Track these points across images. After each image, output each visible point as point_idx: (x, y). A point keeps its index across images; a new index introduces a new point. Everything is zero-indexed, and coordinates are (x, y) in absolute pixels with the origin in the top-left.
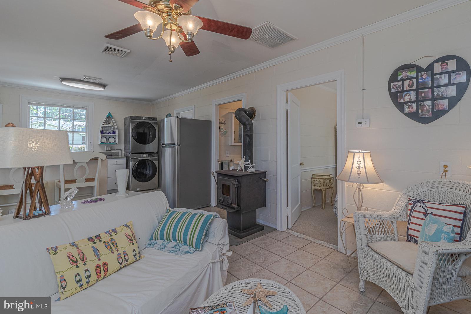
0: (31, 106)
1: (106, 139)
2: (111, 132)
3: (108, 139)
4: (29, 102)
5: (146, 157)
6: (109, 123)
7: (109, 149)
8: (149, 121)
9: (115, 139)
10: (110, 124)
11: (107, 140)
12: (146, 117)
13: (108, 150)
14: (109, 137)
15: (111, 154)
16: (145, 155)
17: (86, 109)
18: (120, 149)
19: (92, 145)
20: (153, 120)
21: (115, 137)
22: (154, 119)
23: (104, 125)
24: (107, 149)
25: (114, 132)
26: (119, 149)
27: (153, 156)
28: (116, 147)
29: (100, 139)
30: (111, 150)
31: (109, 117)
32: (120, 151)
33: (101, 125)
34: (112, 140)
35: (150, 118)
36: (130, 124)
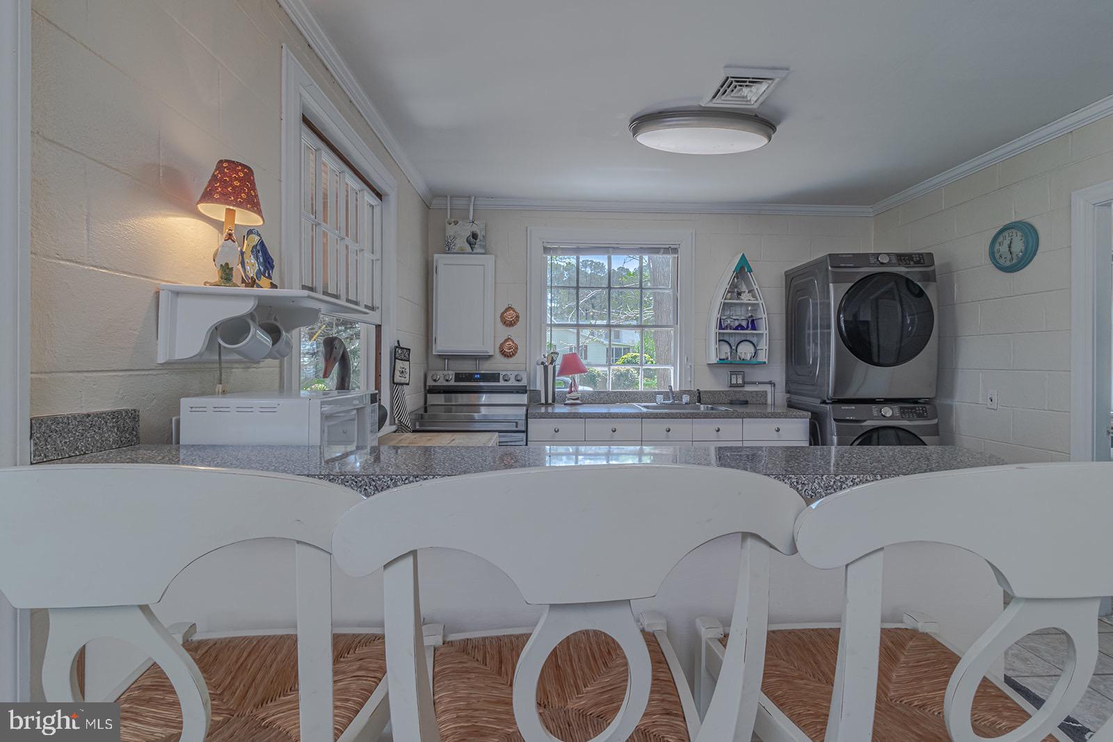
0: (549, 257)
1: (731, 347)
2: (744, 324)
3: (734, 348)
4: (545, 244)
5: (892, 418)
6: (739, 294)
7: (740, 381)
8: (901, 270)
9: (755, 347)
10: (743, 296)
11: (734, 351)
12: (888, 254)
13: (737, 386)
14: (738, 339)
15: (742, 398)
16: (887, 411)
17: (675, 251)
18: (770, 383)
19: (691, 366)
20: (918, 263)
21: (754, 340)
22: (923, 260)
23: (726, 301)
24: (734, 381)
25: (753, 324)
26: (767, 380)
27: (920, 416)
28: (760, 375)
29: (717, 346)
30: (745, 383)
31: (742, 270)
32: (768, 388)
33: (718, 301)
34: (746, 351)
35: (903, 258)
36: (831, 285)
